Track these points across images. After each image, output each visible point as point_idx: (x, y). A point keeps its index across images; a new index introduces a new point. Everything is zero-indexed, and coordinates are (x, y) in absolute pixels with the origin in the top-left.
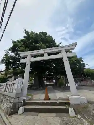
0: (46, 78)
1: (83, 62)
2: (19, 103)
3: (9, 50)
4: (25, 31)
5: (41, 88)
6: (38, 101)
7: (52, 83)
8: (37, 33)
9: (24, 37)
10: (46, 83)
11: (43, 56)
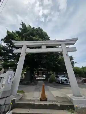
0: (37, 73)
1: (73, 60)
2: (6, 105)
3: (2, 40)
4: (22, 24)
5: (33, 83)
6: (32, 103)
7: (42, 78)
8: (34, 27)
9: (21, 29)
10: (37, 78)
11: (41, 48)
